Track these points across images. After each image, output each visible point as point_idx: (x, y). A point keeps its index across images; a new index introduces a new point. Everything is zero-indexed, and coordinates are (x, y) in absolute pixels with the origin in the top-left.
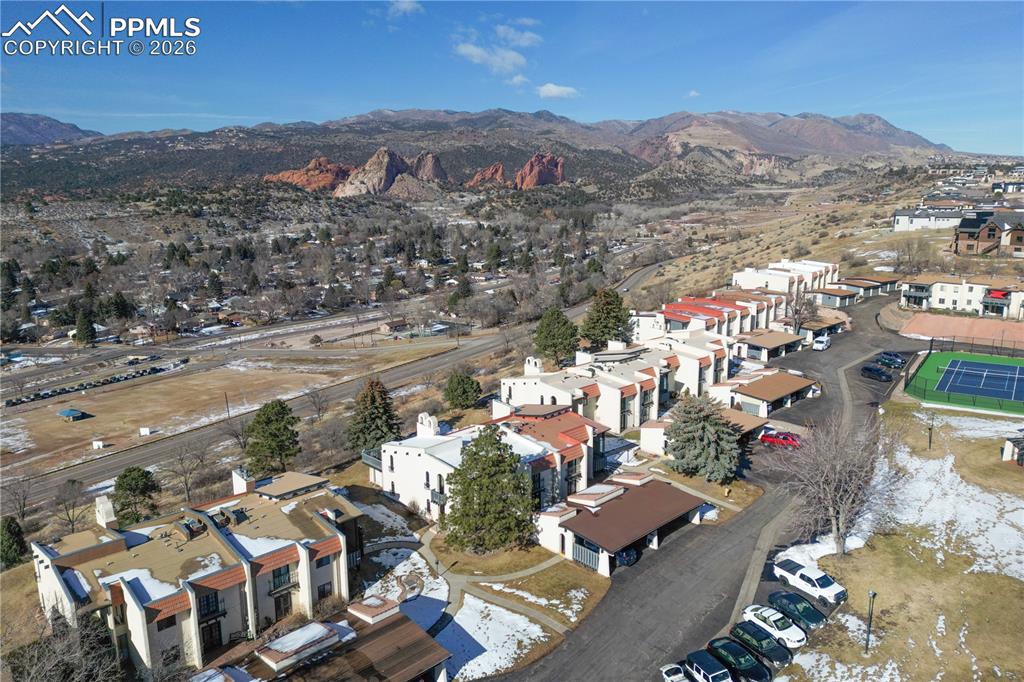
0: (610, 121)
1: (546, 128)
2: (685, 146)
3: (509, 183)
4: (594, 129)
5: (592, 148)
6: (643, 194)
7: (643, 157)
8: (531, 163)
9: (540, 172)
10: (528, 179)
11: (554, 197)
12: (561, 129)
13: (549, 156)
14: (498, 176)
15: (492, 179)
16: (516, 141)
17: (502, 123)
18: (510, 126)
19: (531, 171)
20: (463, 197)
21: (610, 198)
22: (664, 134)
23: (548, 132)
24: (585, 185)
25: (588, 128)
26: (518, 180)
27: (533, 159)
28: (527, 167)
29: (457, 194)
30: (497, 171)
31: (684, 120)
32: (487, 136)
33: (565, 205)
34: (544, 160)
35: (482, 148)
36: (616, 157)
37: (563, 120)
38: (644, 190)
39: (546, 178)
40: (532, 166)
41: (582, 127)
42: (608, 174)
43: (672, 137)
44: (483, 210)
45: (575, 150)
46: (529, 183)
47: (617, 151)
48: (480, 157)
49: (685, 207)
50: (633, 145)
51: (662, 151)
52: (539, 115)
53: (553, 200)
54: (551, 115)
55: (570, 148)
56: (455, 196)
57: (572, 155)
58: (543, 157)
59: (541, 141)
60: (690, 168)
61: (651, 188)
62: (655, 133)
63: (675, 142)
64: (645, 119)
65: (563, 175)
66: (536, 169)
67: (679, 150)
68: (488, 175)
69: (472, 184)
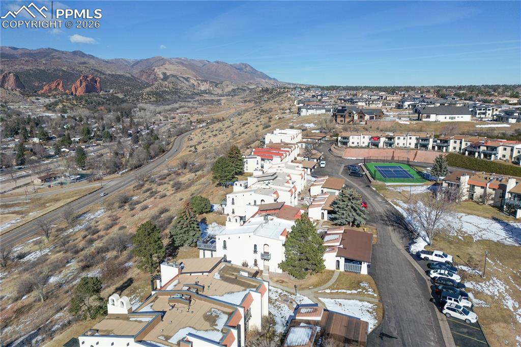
0: (119, 59)
1: (83, 61)
2: (164, 74)
3: (67, 91)
4: (110, 63)
5: (113, 73)
6: (151, 99)
7: (143, 79)
8: (81, 80)
9: (87, 86)
10: (79, 89)
11: (103, 100)
12: (92, 62)
13: (91, 77)
14: (60, 87)
15: (56, 89)
16: (66, 67)
17: (53, 56)
18: (59, 58)
19: (81, 84)
20: (38, 99)
21: (133, 101)
22: (152, 67)
23: (85, 63)
24: (116, 93)
25: (106, 62)
26: (73, 90)
27: (81, 78)
28: (78, 83)
29: (34, 98)
30: (59, 84)
31: (162, 61)
32: (46, 64)
33: (109, 104)
34: (88, 79)
35: (44, 71)
36: (128, 79)
37: (93, 57)
38: (151, 96)
39: (90, 88)
40: (81, 82)
41: (104, 61)
42: (126, 88)
43: (156, 69)
44: (58, 107)
45: (104, 74)
46: (80, 91)
47: (128, 75)
48: (44, 76)
49: (177, 105)
50: (135, 72)
51: (152, 76)
52: (75, 53)
53: (102, 101)
54: (83, 53)
55: (101, 73)
56: (33, 99)
57: (103, 77)
58: (87, 77)
59: (82, 68)
60: (171, 86)
61: (155, 96)
62: (148, 66)
63: (159, 72)
64: (139, 59)
65: (100, 87)
66: (84, 84)
67: (161, 76)
68: (53, 86)
69: (43, 92)
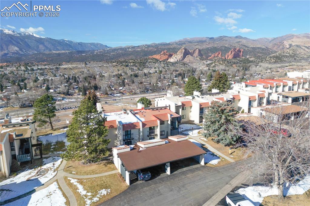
0: (263, 38)
1: (239, 41)
2: (290, 45)
3: (223, 57)
4: (256, 41)
5: (255, 46)
6: (271, 60)
7: (274, 49)
8: (231, 51)
9: (234, 54)
10: (230, 56)
11: (237, 61)
12: (244, 41)
13: (238, 49)
14: (220, 56)
15: (217, 57)
16: (227, 45)
17: (224, 40)
18: (226, 41)
19: (231, 53)
20: (207, 62)
21: (258, 62)
22: (282, 41)
23: (239, 42)
24: (250, 58)
25: (254, 40)
26: (226, 57)
27: (232, 50)
28: (230, 53)
29: (205, 61)
30: (219, 54)
31: (291, 37)
32: (218, 44)
33: (241, 64)
34: (236, 50)
35: (216, 47)
36: (263, 49)
37: (245, 38)
38: (272, 59)
39: (236, 56)
40: (232, 52)
41: (252, 40)
42: (259, 54)
43: (285, 42)
44: (212, 65)
45: (248, 47)
47: (263, 47)
48: (214, 50)
49: (287, 64)
50: (270, 46)
51: (281, 47)
52: (237, 37)
53: (237, 62)
54: (241, 37)
55: (246, 46)
56: (204, 61)
57: (246, 49)
58: (236, 49)
59: (236, 45)
60: (291, 52)
61: (275, 58)
62: (279, 42)
63: (287, 44)
64: (276, 37)
65: (243, 55)
66: (233, 53)
67: (288, 46)
68: (216, 55)
69: (210, 58)
